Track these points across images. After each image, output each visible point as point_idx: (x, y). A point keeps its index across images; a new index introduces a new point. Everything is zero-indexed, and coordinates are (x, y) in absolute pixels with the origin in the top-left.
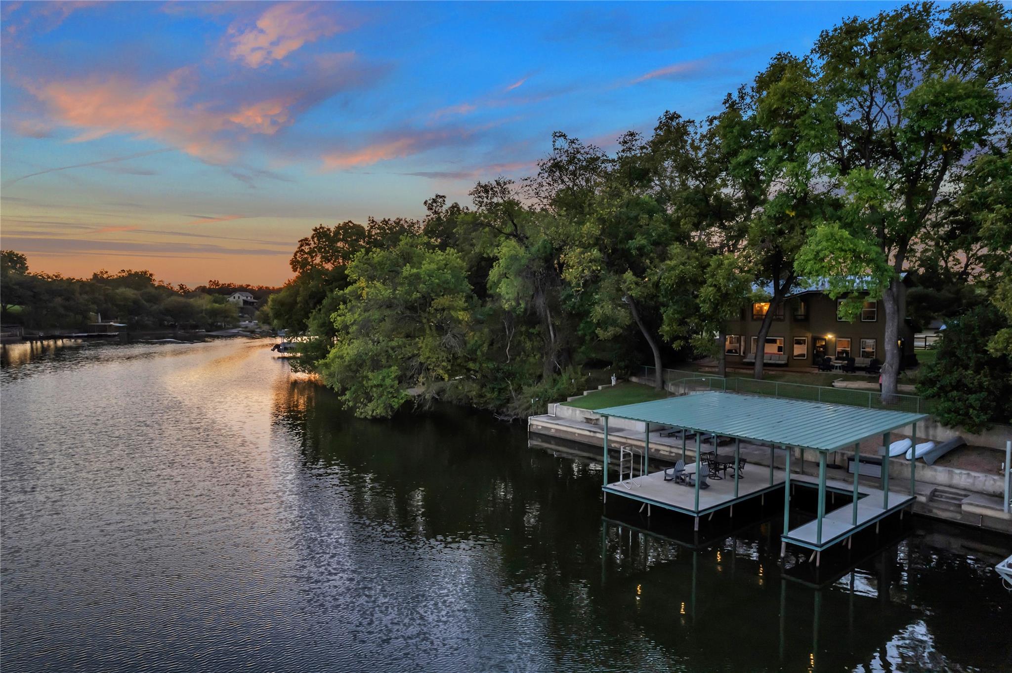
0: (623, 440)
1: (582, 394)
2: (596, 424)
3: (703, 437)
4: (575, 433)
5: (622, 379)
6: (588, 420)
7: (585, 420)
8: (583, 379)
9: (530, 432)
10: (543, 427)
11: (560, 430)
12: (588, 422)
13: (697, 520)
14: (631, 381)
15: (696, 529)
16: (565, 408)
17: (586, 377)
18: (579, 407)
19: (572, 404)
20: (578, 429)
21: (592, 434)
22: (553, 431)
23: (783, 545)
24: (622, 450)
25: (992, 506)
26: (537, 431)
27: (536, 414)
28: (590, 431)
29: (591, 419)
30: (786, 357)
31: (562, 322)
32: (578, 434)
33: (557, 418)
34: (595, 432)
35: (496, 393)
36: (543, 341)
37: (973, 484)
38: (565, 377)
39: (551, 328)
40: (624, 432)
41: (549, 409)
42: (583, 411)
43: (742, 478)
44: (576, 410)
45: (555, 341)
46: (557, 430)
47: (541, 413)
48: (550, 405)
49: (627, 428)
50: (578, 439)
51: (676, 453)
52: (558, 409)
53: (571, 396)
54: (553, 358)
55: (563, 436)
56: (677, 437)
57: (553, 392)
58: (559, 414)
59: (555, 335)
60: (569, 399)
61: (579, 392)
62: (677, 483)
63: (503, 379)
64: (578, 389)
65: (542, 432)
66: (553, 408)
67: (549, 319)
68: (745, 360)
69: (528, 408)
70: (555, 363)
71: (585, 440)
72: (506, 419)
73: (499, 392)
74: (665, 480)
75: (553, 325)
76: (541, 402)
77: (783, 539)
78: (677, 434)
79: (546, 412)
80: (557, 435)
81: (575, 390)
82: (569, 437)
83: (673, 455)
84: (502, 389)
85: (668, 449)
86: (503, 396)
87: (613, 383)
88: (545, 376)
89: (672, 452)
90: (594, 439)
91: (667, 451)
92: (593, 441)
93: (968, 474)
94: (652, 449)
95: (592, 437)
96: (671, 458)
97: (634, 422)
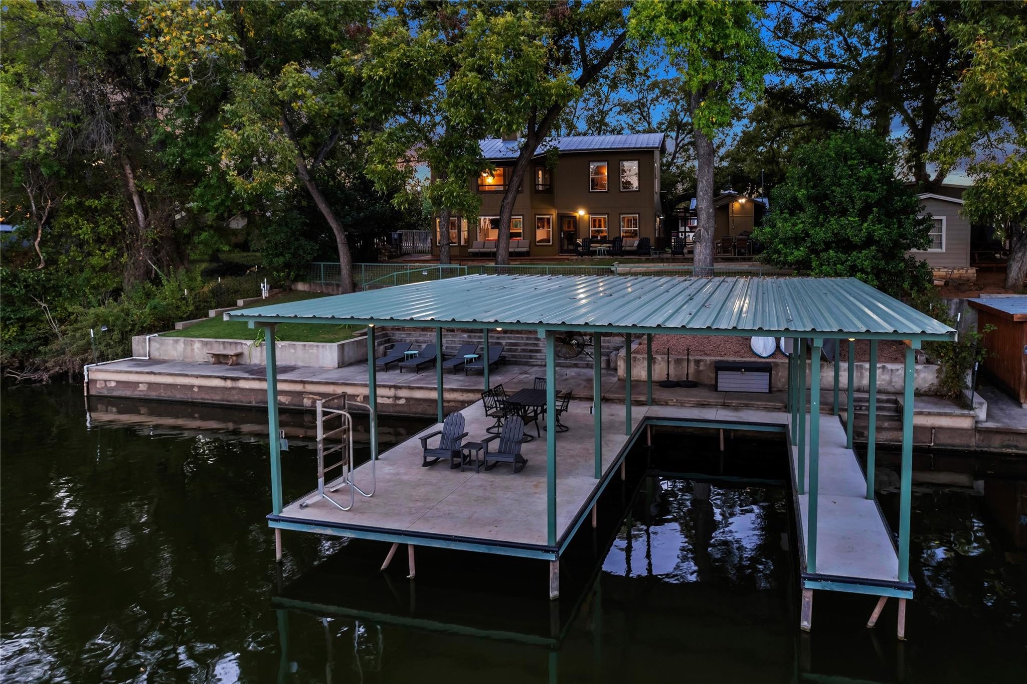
0: (298, 388)
1: (207, 315)
2: (238, 364)
3: (449, 364)
4: (192, 386)
5: (281, 286)
6: (220, 359)
7: (212, 360)
8: (206, 289)
9: (89, 396)
10: (118, 382)
11: (158, 385)
12: (220, 363)
13: (554, 571)
14: (297, 291)
15: (554, 593)
16: (170, 340)
17: (212, 284)
18: (197, 337)
19: (185, 333)
20: (197, 377)
21: (229, 384)
22: (142, 387)
23: (807, 598)
24: (319, 409)
25: (942, 411)
26: (105, 393)
27: (103, 358)
28: (225, 378)
29: (226, 356)
30: (527, 242)
31: (158, 188)
32: (200, 387)
33: (153, 361)
34: (233, 379)
35: (14, 330)
36: (120, 223)
37: (890, 382)
38: (168, 287)
39: (136, 199)
40: (296, 372)
41: (135, 347)
42: (206, 344)
43: (567, 429)
44: (192, 343)
45: (148, 225)
46: (150, 385)
47: (116, 356)
48: (136, 340)
49: (300, 364)
50: (199, 397)
51: (406, 399)
52: (154, 344)
53: (181, 319)
54: (143, 255)
55: (164, 395)
56: (401, 368)
57: (142, 313)
58: (156, 354)
59: (146, 215)
60: (179, 326)
61: (200, 312)
62: (456, 467)
63: (29, 301)
64: (197, 308)
65: (115, 394)
66: (141, 344)
67: (132, 182)
68: (470, 250)
69: (86, 349)
70: (148, 266)
71: (217, 398)
72: (35, 376)
73: (22, 328)
74: (426, 464)
75: (141, 194)
76: (116, 335)
77: (808, 585)
78: (401, 364)
79: (128, 353)
80: (153, 395)
81: (191, 308)
82: (179, 396)
83: (402, 402)
84: (29, 320)
85: (391, 392)
86: (31, 333)
87: (265, 294)
88: (127, 287)
89: (400, 398)
90: (234, 392)
91: (389, 398)
92: (231, 398)
93: (884, 367)
94: (358, 396)
95: (230, 388)
96: (398, 409)
97: (314, 350)
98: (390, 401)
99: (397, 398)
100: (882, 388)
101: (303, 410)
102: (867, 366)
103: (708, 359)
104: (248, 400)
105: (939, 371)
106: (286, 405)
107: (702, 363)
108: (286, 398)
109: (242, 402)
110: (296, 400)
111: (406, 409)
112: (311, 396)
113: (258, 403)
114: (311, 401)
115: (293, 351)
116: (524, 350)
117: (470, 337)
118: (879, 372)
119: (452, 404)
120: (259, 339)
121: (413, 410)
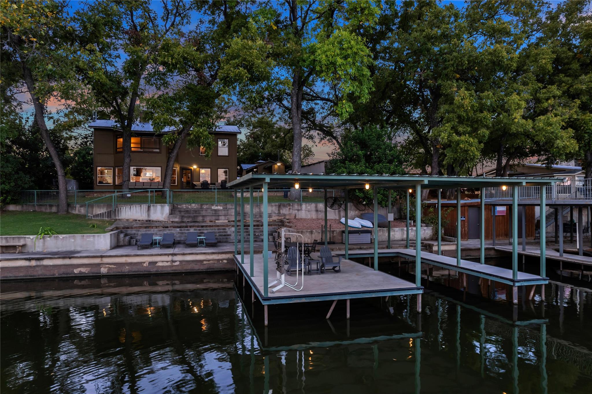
14: (8, 211)
25: (446, 243)
49: (79, 249)
51: (180, 261)
83: (177, 263)
85: (169, 258)
89: (176, 261)
90: (37, 269)
91: (167, 262)
92: (35, 274)
93: (412, 229)
94: (144, 263)
95: (34, 266)
96: (174, 268)
97: (91, 239)
98: (169, 264)
99: (173, 261)
100: (411, 238)
101: (100, 276)
102: (405, 229)
103: (338, 230)
104: (52, 274)
105: (433, 229)
106: (86, 274)
107: (335, 232)
108: (86, 269)
109: (46, 275)
110: (95, 270)
111: (180, 268)
112: (107, 266)
113: (61, 274)
114: (107, 269)
115: (73, 240)
116: (220, 235)
117: (181, 230)
118: (410, 231)
119: (211, 262)
120: (41, 234)
121: (185, 268)
